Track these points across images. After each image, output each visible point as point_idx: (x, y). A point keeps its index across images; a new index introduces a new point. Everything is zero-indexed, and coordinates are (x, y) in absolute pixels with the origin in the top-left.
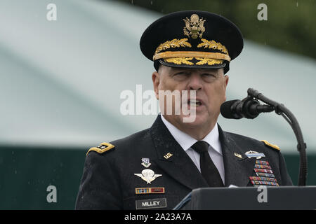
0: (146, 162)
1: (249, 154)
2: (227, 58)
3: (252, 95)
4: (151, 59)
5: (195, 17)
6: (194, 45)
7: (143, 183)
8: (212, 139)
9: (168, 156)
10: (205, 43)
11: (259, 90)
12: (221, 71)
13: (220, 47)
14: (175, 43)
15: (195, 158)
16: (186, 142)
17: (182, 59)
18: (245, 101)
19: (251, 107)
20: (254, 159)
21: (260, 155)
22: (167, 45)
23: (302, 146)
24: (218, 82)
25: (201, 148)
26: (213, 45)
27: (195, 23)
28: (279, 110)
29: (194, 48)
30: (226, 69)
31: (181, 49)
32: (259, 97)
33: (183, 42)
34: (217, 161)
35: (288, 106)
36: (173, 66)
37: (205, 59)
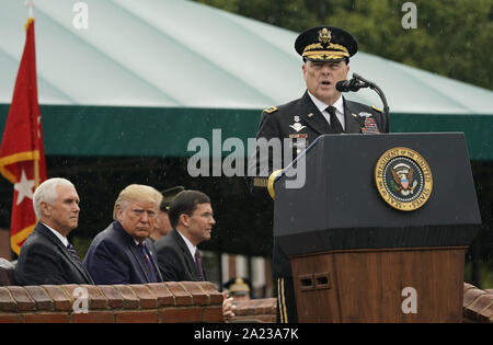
0: (297, 118)
1: (361, 114)
2: (347, 55)
3: (356, 78)
4: (301, 54)
5: (325, 30)
6: (325, 47)
7: (294, 132)
8: (338, 105)
9: (311, 115)
10: (332, 46)
11: (360, 74)
12: (343, 63)
13: (341, 48)
14: (313, 46)
15: (327, 117)
16: (322, 107)
17: (318, 56)
18: (352, 81)
19: (355, 84)
20: (364, 117)
21: (368, 115)
22: (309, 47)
23: (386, 108)
24: (341, 70)
25: (331, 110)
26: (337, 47)
27: (325, 34)
28: (372, 86)
29: (325, 49)
30: (347, 62)
31: (317, 49)
32: (360, 78)
33: (319, 45)
34: (341, 119)
35: (377, 84)
36: (313, 61)
37: (332, 56)
